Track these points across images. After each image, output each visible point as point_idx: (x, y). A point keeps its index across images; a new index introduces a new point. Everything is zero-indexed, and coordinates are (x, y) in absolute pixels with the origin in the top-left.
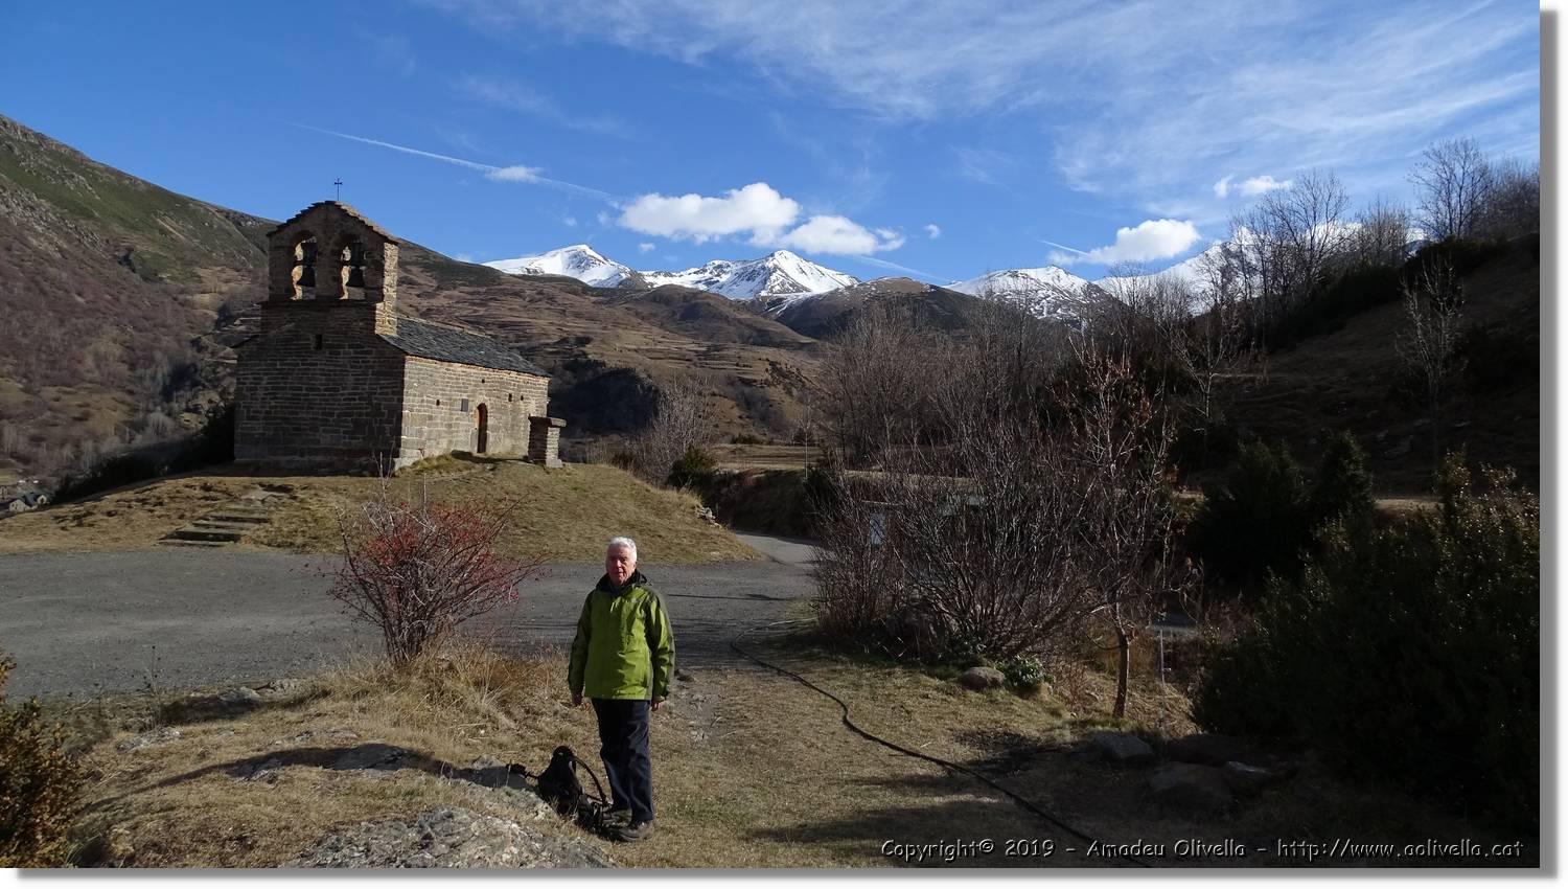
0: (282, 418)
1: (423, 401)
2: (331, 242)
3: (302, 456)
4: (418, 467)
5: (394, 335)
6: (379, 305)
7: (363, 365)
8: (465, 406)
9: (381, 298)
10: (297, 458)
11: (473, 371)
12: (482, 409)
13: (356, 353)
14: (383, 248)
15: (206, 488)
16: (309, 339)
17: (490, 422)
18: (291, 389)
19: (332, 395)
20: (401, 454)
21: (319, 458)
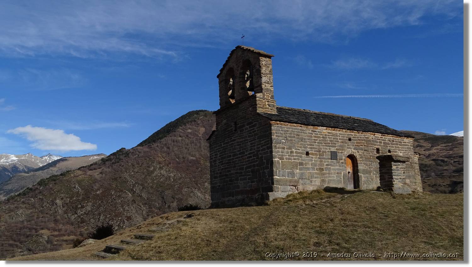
0: (225, 175)
1: (291, 152)
2: (239, 68)
3: (233, 197)
5: (274, 113)
6: (259, 95)
7: (253, 134)
9: (261, 91)
10: (231, 198)
11: (338, 132)
12: (352, 158)
13: (250, 127)
14: (259, 60)
17: (360, 167)
18: (227, 157)
19: (242, 156)
20: (275, 189)
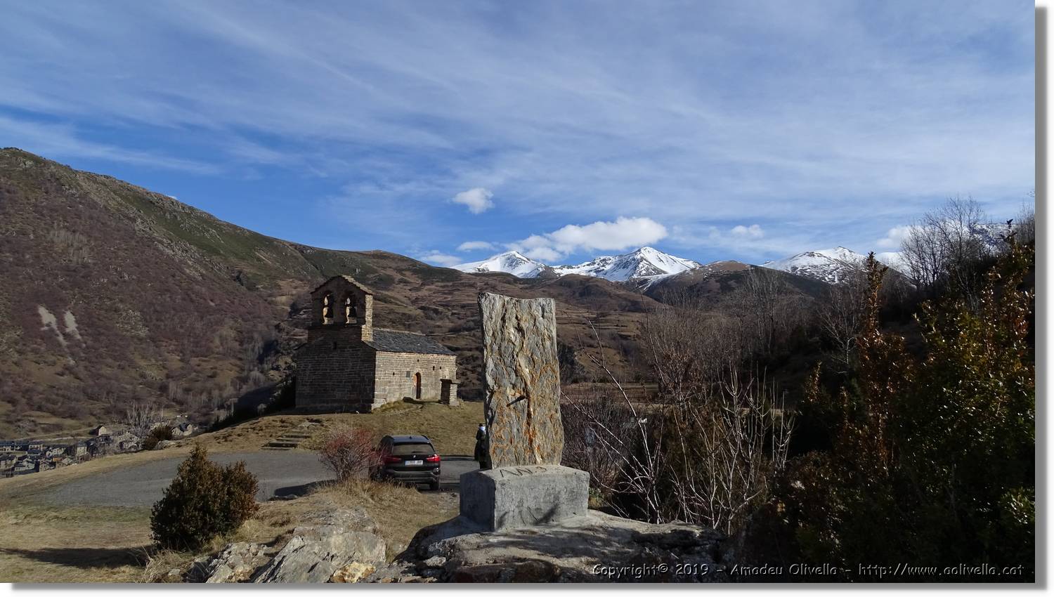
0: (319, 385)
1: (386, 374)
2: (340, 296)
3: (328, 403)
4: (384, 408)
5: (371, 340)
6: (363, 326)
7: (356, 356)
8: (408, 374)
9: (364, 323)
10: (325, 405)
11: (412, 356)
12: (418, 375)
13: (352, 350)
14: (365, 298)
15: (282, 422)
16: (330, 345)
17: (423, 382)
18: (322, 370)
19: (341, 372)
20: (375, 401)
21: (335, 405)
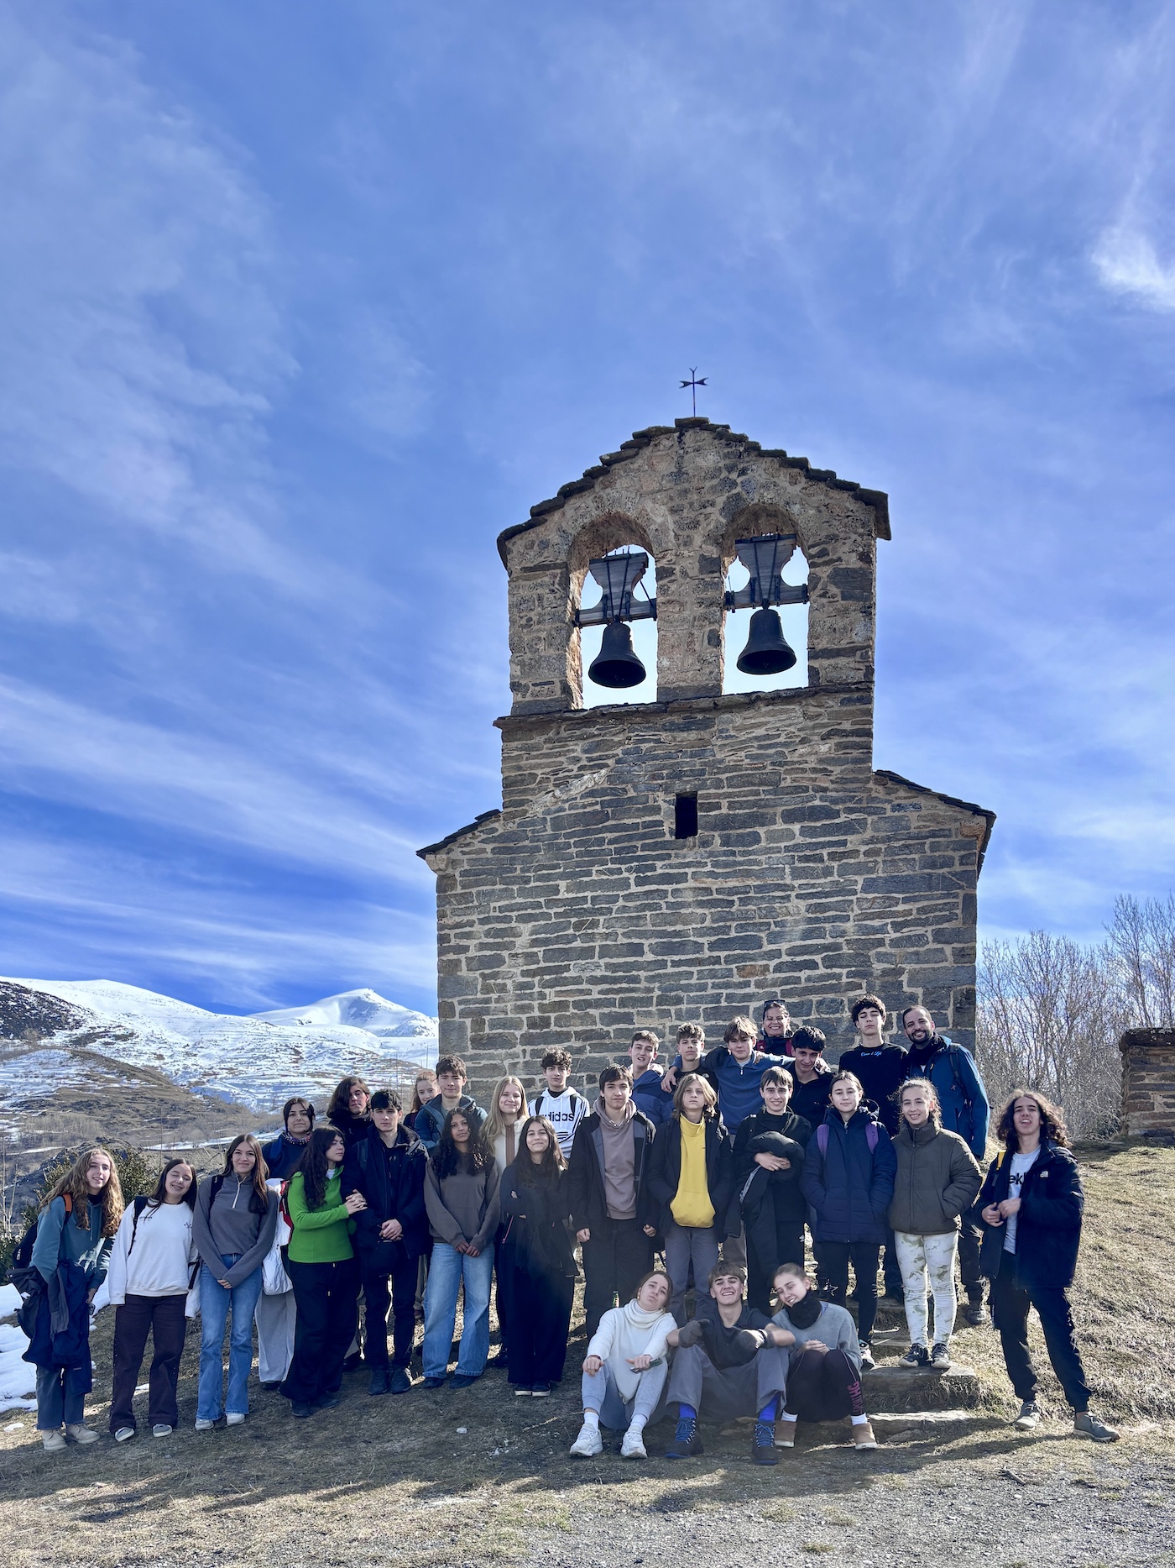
7: (835, 864)
13: (812, 832)
16: (657, 810)
18: (605, 952)
19: (736, 959)
